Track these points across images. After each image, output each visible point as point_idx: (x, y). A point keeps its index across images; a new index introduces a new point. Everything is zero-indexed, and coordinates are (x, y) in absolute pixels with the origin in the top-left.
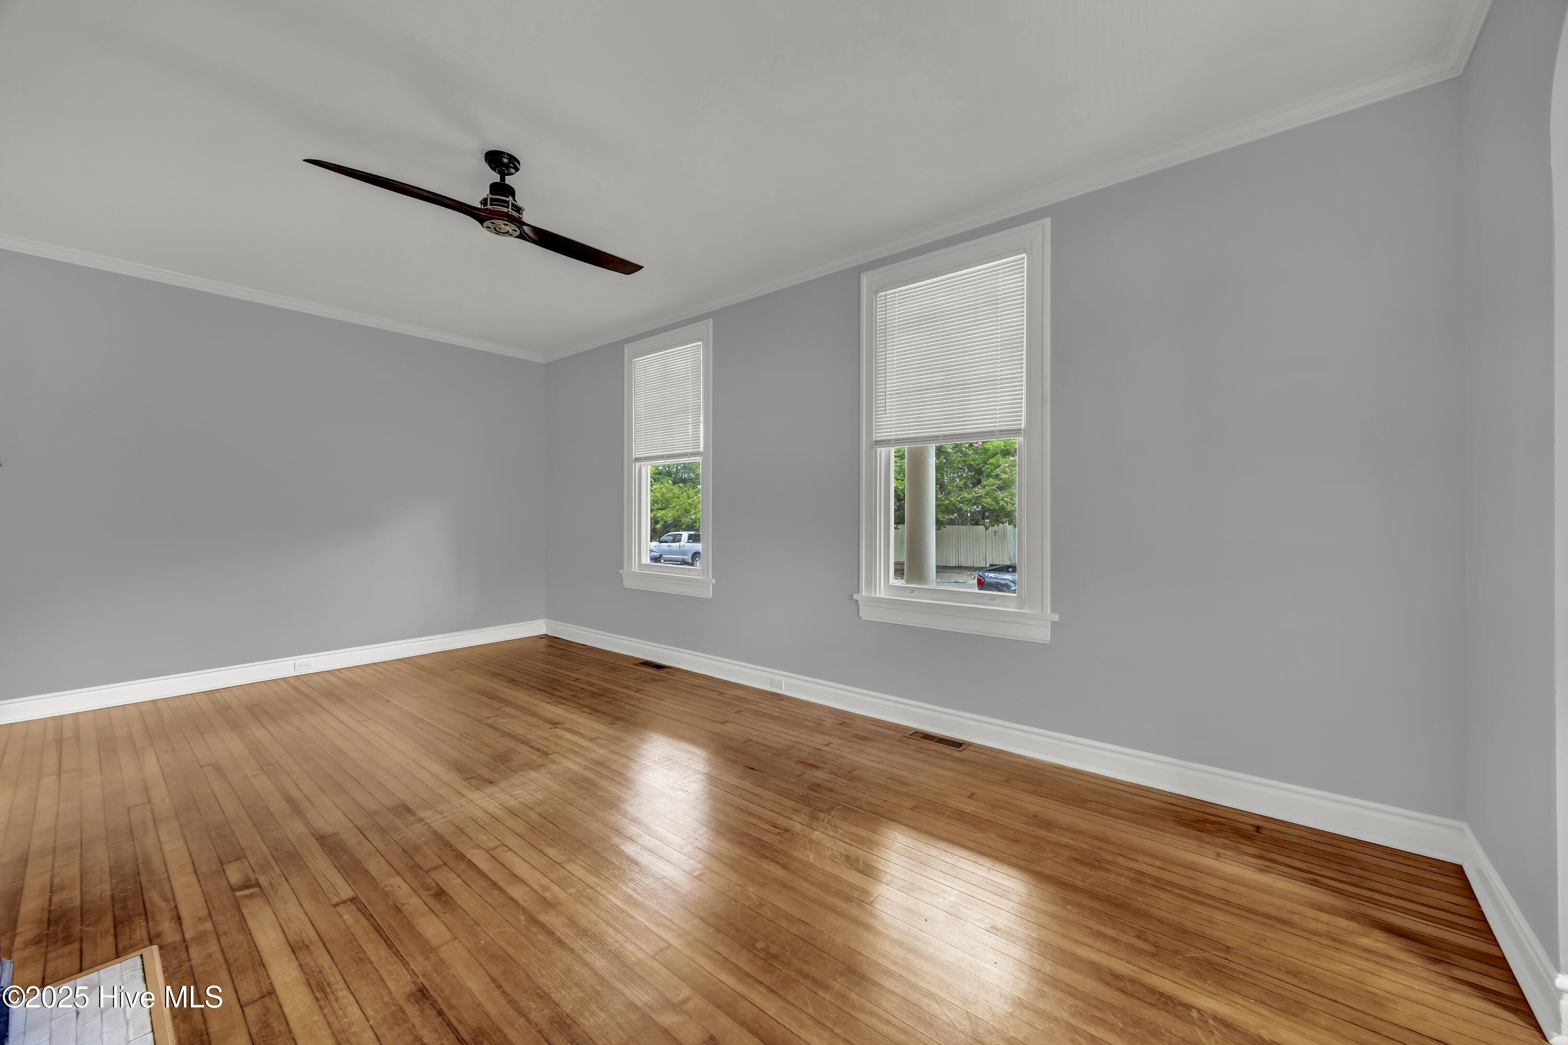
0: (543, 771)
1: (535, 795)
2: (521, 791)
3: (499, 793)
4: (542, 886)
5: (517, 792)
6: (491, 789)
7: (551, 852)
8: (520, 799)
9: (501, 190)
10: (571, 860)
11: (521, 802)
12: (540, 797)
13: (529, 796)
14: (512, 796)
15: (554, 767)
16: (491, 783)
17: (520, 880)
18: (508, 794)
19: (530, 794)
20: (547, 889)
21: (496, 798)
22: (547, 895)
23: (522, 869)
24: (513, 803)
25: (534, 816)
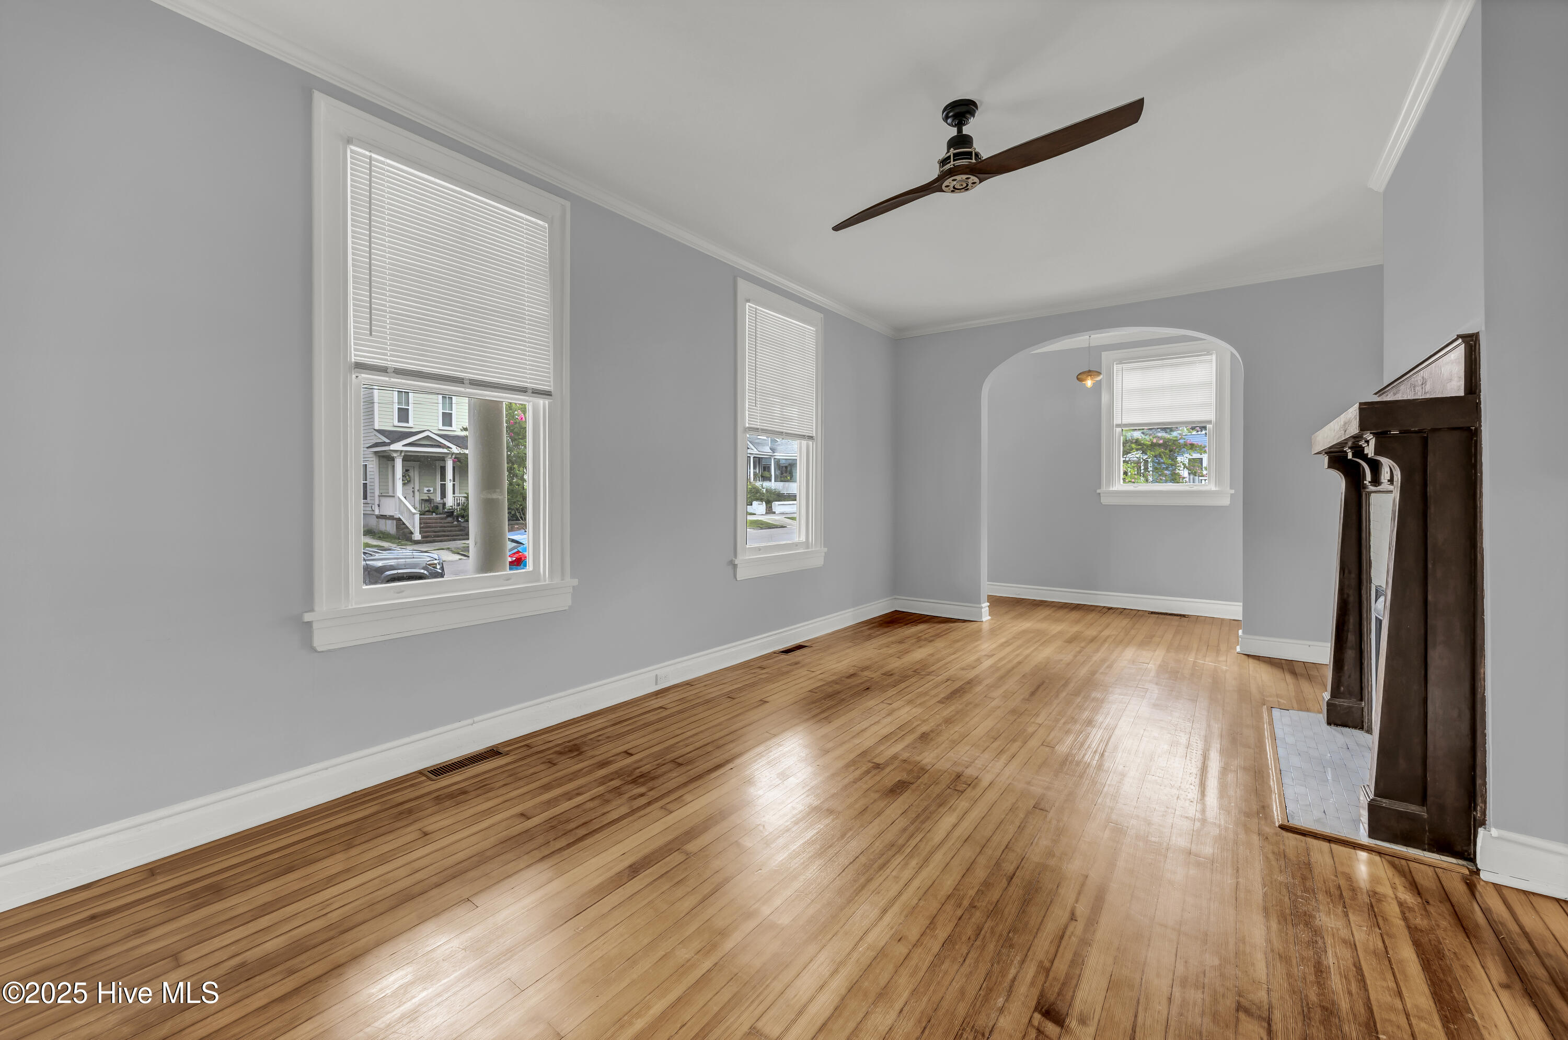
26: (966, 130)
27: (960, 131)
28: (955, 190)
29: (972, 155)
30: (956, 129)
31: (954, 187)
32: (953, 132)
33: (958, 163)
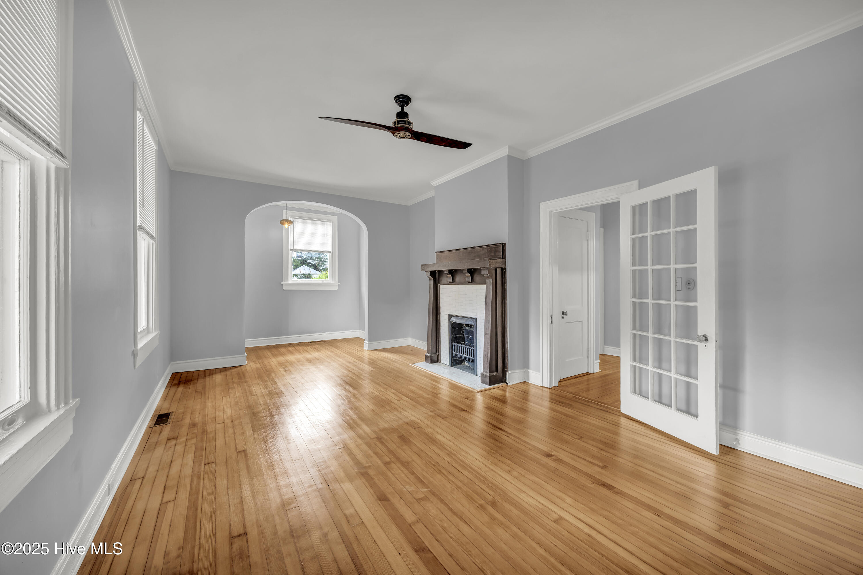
0: (382, 427)
1: (387, 415)
2: (392, 418)
3: (402, 418)
4: (387, 391)
5: (394, 417)
6: (406, 420)
7: (383, 398)
8: (393, 414)
9: (402, 115)
10: (378, 395)
11: (393, 413)
12: (384, 414)
13: (389, 415)
14: (397, 416)
15: (376, 429)
16: (407, 423)
17: (393, 393)
18: (398, 417)
19: (389, 416)
20: (385, 391)
21: (403, 416)
22: (385, 390)
23: (393, 395)
24: (396, 413)
25: (388, 407)
26: (406, 109)
27: (402, 109)
28: (400, 137)
29: (406, 122)
30: (401, 107)
31: (399, 136)
32: (399, 109)
33: (400, 125)
